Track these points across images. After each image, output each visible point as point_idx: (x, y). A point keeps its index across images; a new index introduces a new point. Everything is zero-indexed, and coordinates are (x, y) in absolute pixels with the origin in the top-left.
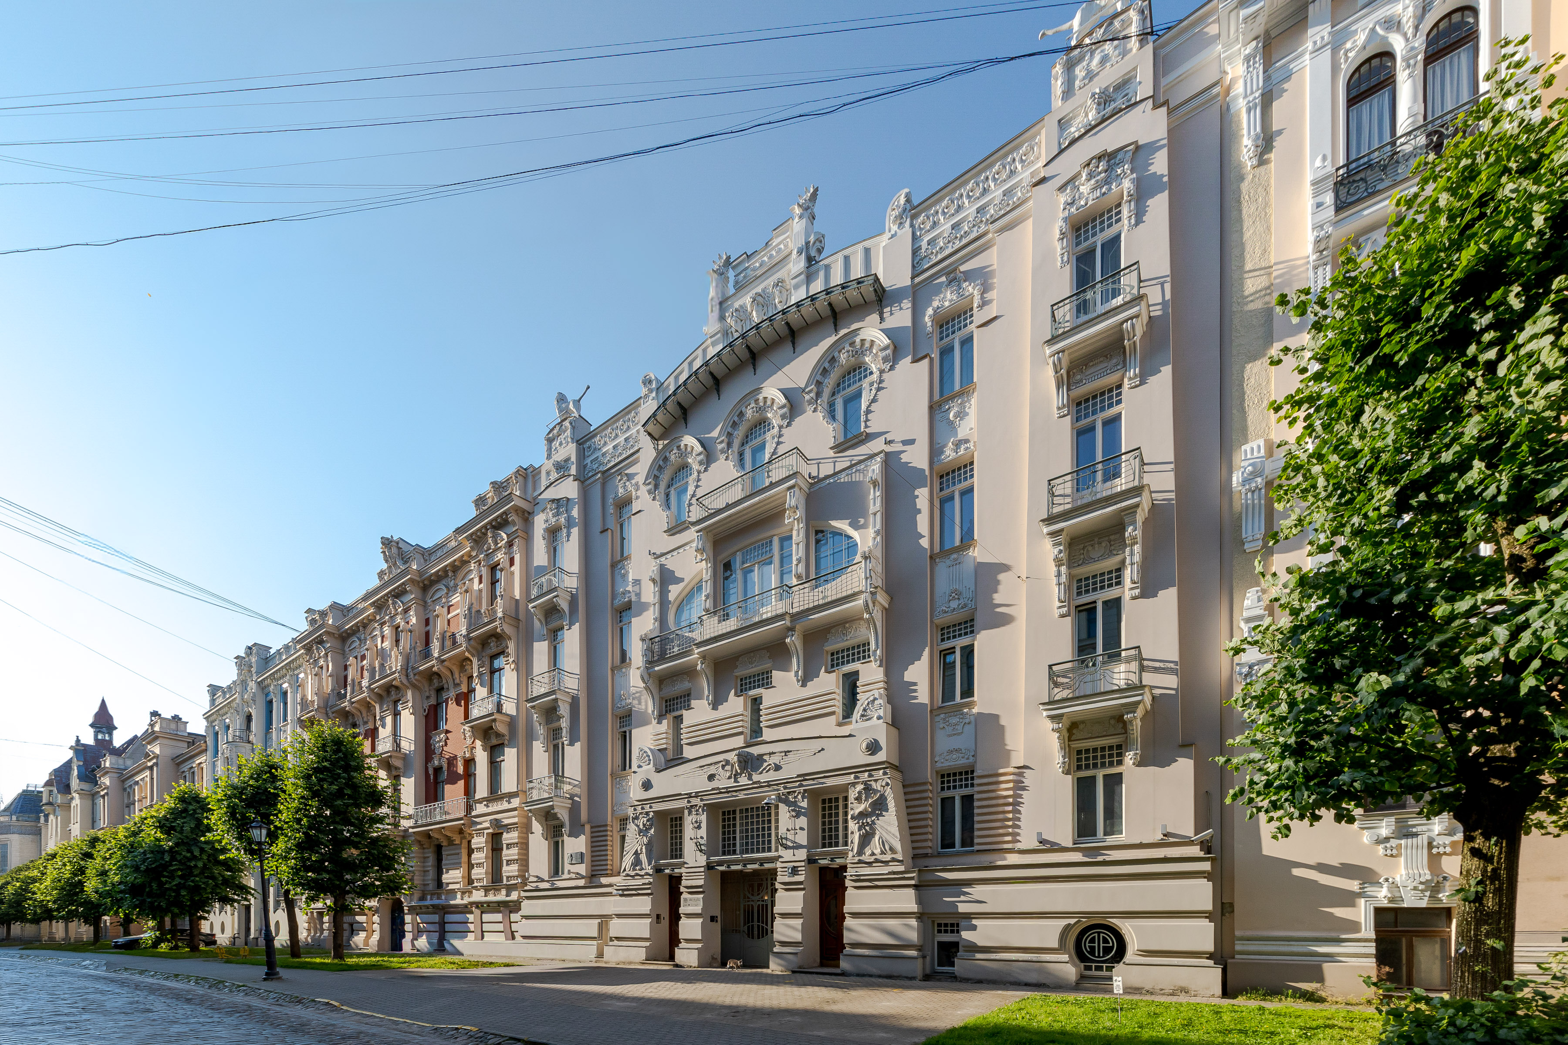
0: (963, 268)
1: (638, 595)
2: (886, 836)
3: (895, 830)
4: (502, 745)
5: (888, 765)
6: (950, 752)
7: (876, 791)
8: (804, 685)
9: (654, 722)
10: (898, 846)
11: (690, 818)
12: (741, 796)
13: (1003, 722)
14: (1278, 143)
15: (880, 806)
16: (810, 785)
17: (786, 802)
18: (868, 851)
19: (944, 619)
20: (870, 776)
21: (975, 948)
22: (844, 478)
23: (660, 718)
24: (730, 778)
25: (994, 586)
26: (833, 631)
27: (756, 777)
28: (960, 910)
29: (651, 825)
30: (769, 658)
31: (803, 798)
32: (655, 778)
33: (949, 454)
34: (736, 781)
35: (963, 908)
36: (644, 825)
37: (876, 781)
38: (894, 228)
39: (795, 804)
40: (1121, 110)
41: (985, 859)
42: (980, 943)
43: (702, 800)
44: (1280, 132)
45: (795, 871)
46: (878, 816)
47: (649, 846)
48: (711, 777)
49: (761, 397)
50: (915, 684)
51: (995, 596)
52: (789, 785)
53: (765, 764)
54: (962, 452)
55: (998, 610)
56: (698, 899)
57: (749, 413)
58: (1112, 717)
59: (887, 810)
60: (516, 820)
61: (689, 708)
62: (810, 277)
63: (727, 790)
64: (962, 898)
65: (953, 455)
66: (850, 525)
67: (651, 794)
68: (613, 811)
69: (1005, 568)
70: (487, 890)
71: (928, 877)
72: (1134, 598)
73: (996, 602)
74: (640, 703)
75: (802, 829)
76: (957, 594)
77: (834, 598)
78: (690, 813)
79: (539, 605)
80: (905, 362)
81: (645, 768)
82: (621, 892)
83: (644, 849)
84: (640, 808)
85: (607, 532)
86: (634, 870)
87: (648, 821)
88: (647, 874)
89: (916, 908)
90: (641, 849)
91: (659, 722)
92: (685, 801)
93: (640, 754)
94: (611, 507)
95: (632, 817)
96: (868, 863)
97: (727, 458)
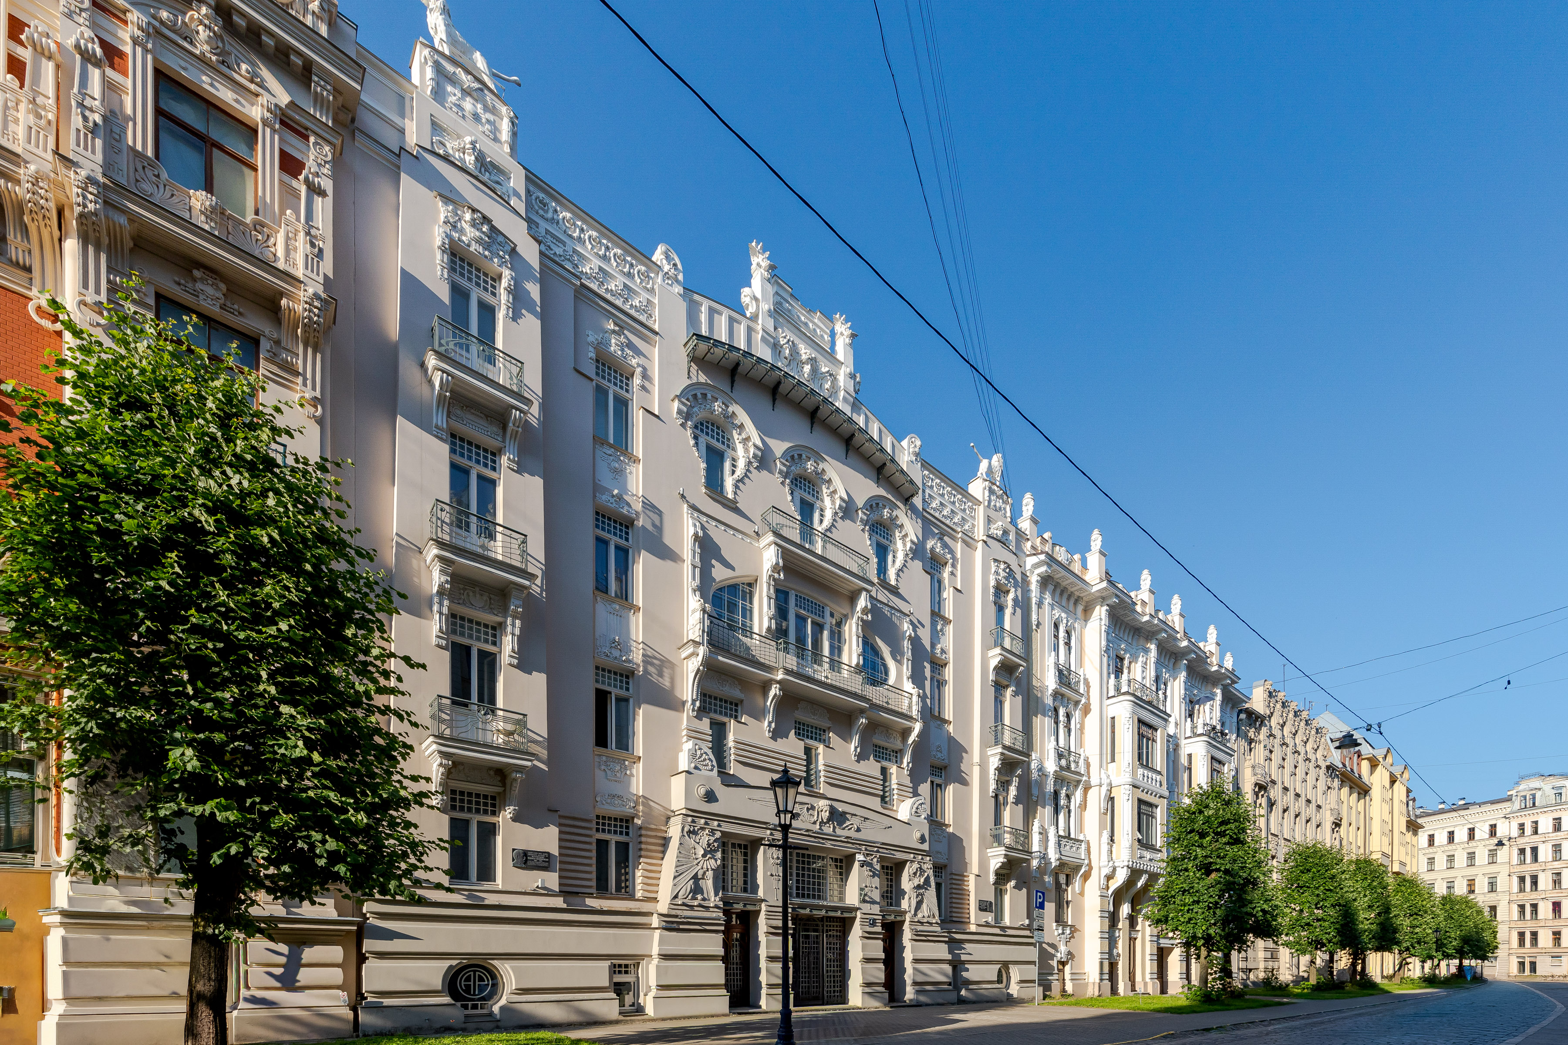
0: (946, 538)
2: (930, 905)
3: (935, 901)
5: (929, 853)
6: (937, 852)
7: (924, 871)
8: (858, 761)
9: (692, 713)
10: (935, 913)
11: (769, 852)
12: (828, 845)
13: (964, 844)
14: (1040, 627)
15: (927, 882)
16: (885, 853)
17: (866, 862)
18: (920, 915)
19: (935, 761)
20: (921, 858)
22: (885, 610)
23: (701, 712)
24: (815, 823)
25: (961, 758)
26: (879, 728)
27: (840, 831)
29: (720, 846)
30: (830, 719)
31: (877, 861)
32: (721, 791)
33: (938, 649)
34: (821, 829)
35: (964, 958)
36: (709, 844)
37: (924, 863)
38: (912, 456)
39: (870, 864)
40: (1007, 545)
41: (963, 927)
42: (970, 978)
44: (1041, 624)
45: (873, 923)
46: (926, 890)
47: (717, 873)
49: (820, 464)
51: (961, 765)
52: (867, 847)
53: (848, 823)
54: (944, 656)
55: (962, 774)
57: (809, 466)
59: (930, 886)
61: (738, 719)
62: (854, 407)
63: (808, 833)
64: (963, 950)
65: (940, 653)
67: (714, 807)
68: (595, 802)
71: (950, 935)
72: (1013, 803)
74: (661, 674)
75: (876, 887)
76: (940, 749)
79: (460, 380)
81: (704, 773)
82: (675, 926)
83: (710, 874)
84: (703, 821)
85: (589, 382)
86: (694, 898)
87: (715, 841)
88: (716, 907)
89: (950, 957)
90: (704, 873)
91: (699, 717)
92: (768, 832)
93: (699, 752)
94: (591, 349)
95: (686, 829)
96: (922, 923)
97: (783, 483)
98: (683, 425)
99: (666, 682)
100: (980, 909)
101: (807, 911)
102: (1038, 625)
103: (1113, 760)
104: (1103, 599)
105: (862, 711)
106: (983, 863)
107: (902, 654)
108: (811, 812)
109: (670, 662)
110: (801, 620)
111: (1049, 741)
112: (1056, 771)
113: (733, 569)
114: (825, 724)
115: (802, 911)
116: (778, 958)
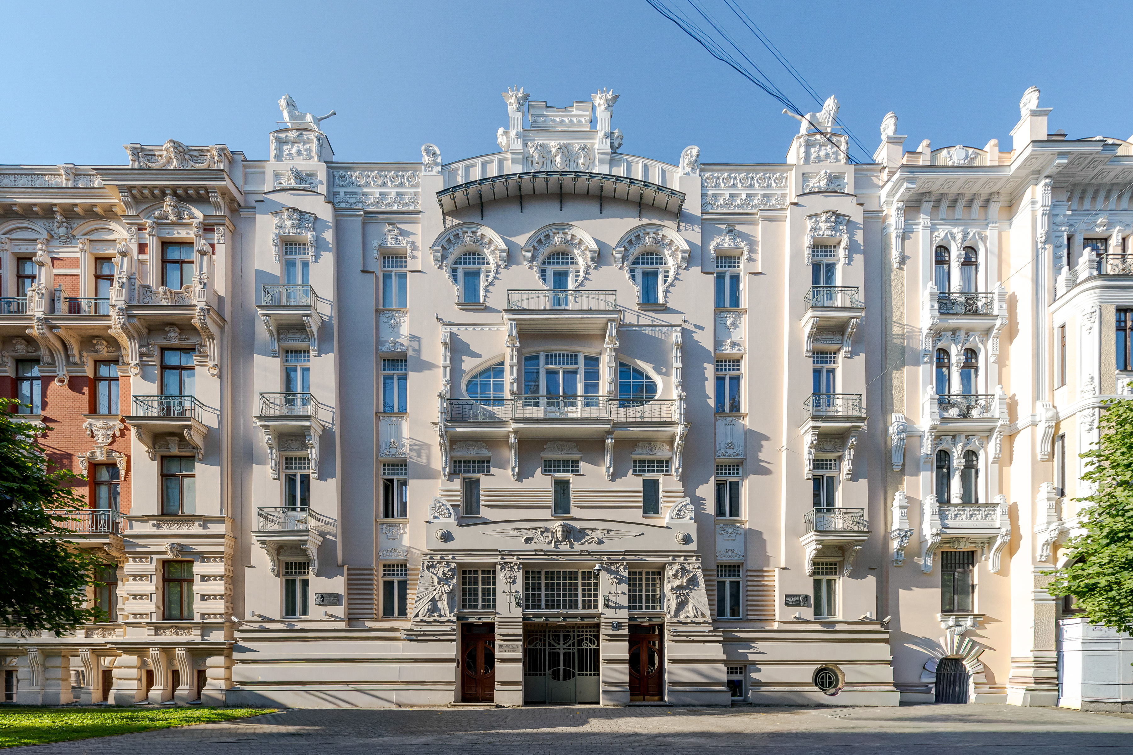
0: (738, 228)
1: (418, 351)
2: (698, 605)
3: (705, 600)
4: (191, 459)
5: (696, 553)
6: (727, 551)
7: (689, 572)
8: (613, 480)
9: (443, 478)
10: (708, 613)
11: (503, 573)
12: (563, 560)
13: (765, 537)
14: (908, 262)
15: (693, 582)
16: (632, 559)
17: (609, 571)
18: (682, 616)
19: (721, 460)
20: (685, 559)
21: (759, 684)
22: (648, 331)
23: (451, 477)
24: (549, 543)
25: (760, 447)
26: (641, 444)
27: (577, 547)
28: (750, 659)
29: (453, 575)
30: (579, 450)
31: (625, 569)
32: (457, 531)
33: (727, 347)
34: (556, 547)
35: (751, 657)
36: (444, 574)
37: (689, 564)
38: (688, 169)
39: (616, 573)
40: (836, 192)
41: (759, 625)
42: (764, 680)
43: (518, 559)
44: (909, 258)
45: (618, 626)
46: (691, 589)
47: (451, 595)
48: (529, 540)
49: (570, 233)
50: (704, 499)
51: (760, 454)
52: (612, 557)
53: (587, 538)
54: (736, 351)
55: (762, 464)
56: (517, 646)
57: (557, 240)
58: (836, 546)
59: (698, 586)
60: (221, 549)
61: (488, 473)
62: (612, 162)
63: (545, 553)
64: (751, 650)
65: (729, 350)
66: (654, 368)
67: (450, 545)
68: (378, 556)
69: (767, 439)
70: (158, 628)
71: (728, 635)
72: (847, 480)
73: (760, 458)
74: (419, 455)
75: (623, 593)
76: (731, 445)
77: (649, 420)
78: (503, 569)
79: (275, 316)
80: (696, 270)
81: (443, 520)
82: (414, 637)
83: (445, 596)
84: (439, 557)
85: (371, 275)
86: (430, 616)
87: (449, 570)
88: (449, 621)
89: (724, 657)
90: (441, 596)
91: (450, 479)
92: (500, 557)
93: (438, 505)
94: (376, 252)
95: (425, 566)
96: (685, 624)
97: (531, 267)
98: (440, 267)
99: (424, 460)
100: (787, 604)
101: (542, 620)
102: (903, 260)
103: (1063, 383)
104: (1038, 172)
105: (608, 433)
106: (792, 552)
107: (668, 365)
108: (545, 534)
109: (426, 444)
110: (552, 374)
111: (925, 391)
112: (933, 427)
113: (480, 356)
114: (576, 456)
115: (537, 620)
116: (520, 659)
